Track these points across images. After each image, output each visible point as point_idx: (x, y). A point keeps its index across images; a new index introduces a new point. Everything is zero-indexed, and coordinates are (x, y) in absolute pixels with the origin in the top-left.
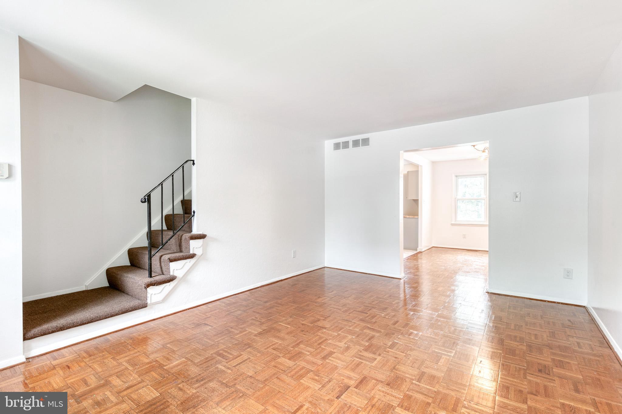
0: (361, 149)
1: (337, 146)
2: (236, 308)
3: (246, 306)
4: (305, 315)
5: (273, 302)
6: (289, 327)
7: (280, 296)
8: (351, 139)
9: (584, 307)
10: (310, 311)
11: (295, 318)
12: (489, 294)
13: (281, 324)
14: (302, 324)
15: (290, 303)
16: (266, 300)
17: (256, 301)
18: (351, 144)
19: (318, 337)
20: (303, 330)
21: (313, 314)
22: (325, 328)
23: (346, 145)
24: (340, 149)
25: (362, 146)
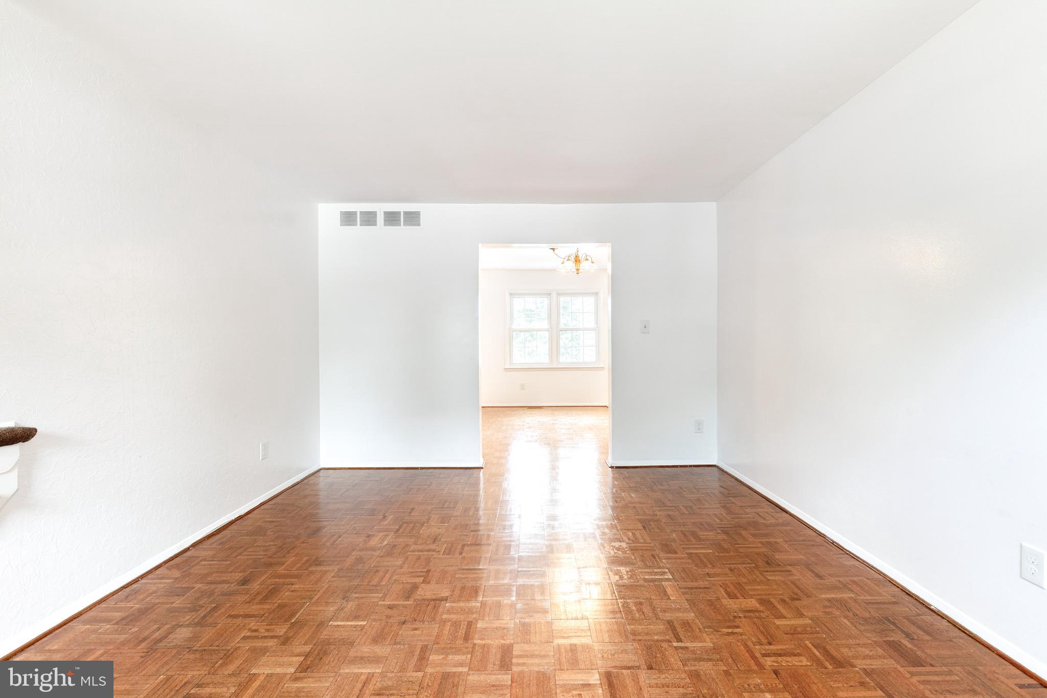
0: (402, 230)
1: (348, 218)
2: (164, 625)
3: (194, 610)
4: (374, 582)
5: (265, 576)
6: (365, 623)
7: (270, 557)
8: (381, 208)
9: (714, 466)
10: (377, 571)
11: (357, 598)
12: (613, 469)
13: (336, 623)
14: (389, 608)
15: (310, 566)
16: (238, 576)
17: (213, 586)
18: (380, 219)
19: (449, 624)
20: (403, 619)
21: (390, 578)
22: (445, 599)
23: (369, 219)
24: (355, 224)
25: (405, 225)
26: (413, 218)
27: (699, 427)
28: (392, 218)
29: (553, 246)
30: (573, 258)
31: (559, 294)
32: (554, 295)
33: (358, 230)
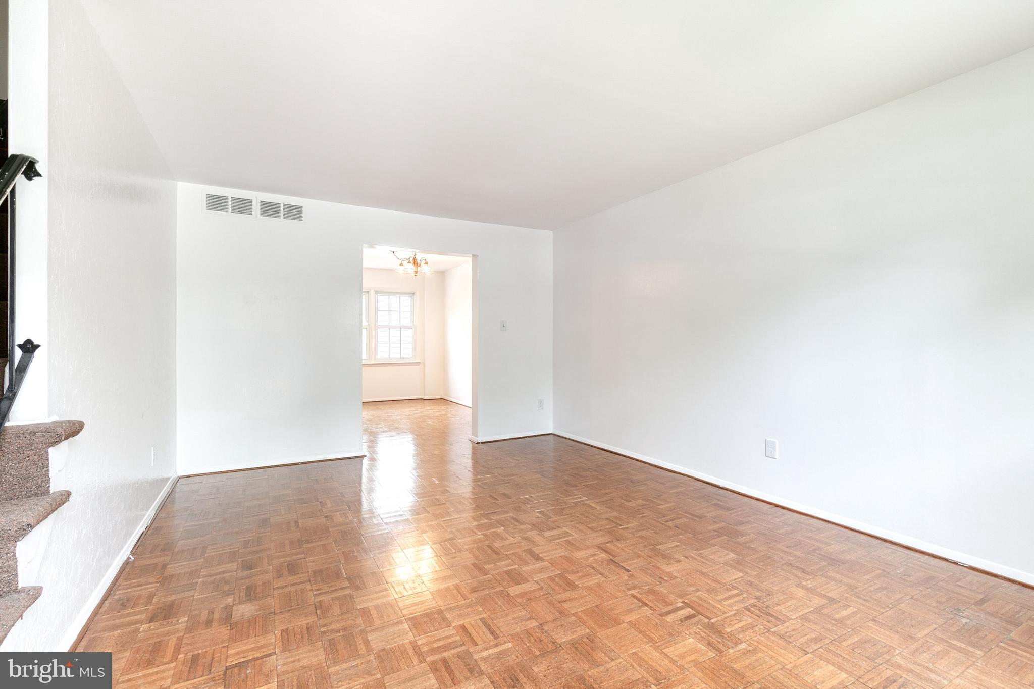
0: (280, 223)
1: (216, 203)
8: (257, 197)
18: (256, 208)
23: (243, 206)
24: (226, 210)
25: (285, 218)
26: (294, 212)
27: (541, 404)
28: (270, 209)
29: (393, 249)
30: (411, 260)
31: (377, 292)
32: (372, 293)
33: (229, 217)
